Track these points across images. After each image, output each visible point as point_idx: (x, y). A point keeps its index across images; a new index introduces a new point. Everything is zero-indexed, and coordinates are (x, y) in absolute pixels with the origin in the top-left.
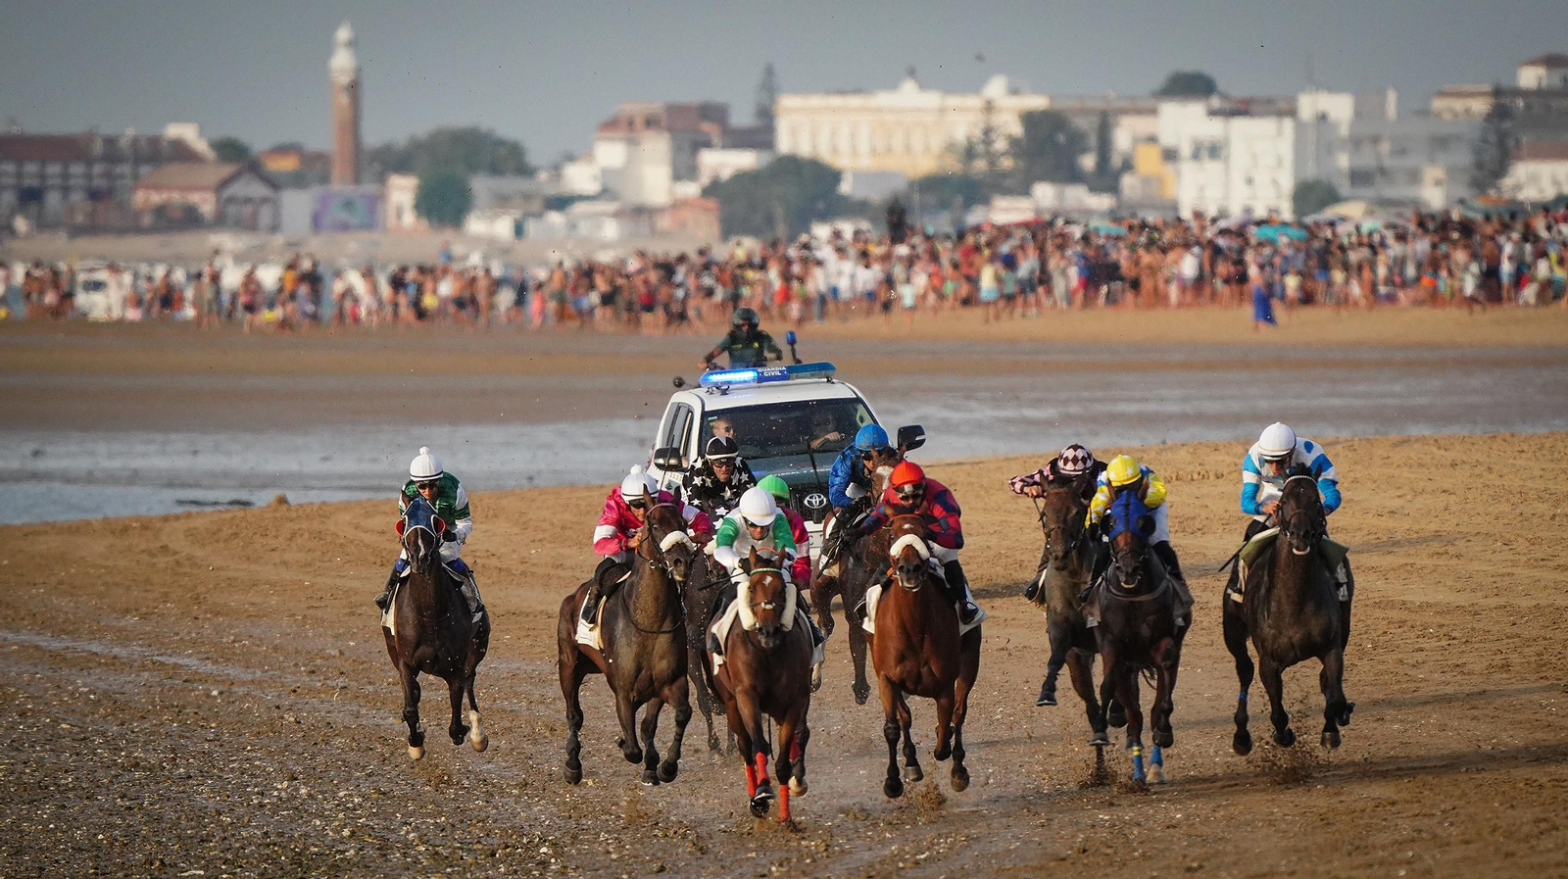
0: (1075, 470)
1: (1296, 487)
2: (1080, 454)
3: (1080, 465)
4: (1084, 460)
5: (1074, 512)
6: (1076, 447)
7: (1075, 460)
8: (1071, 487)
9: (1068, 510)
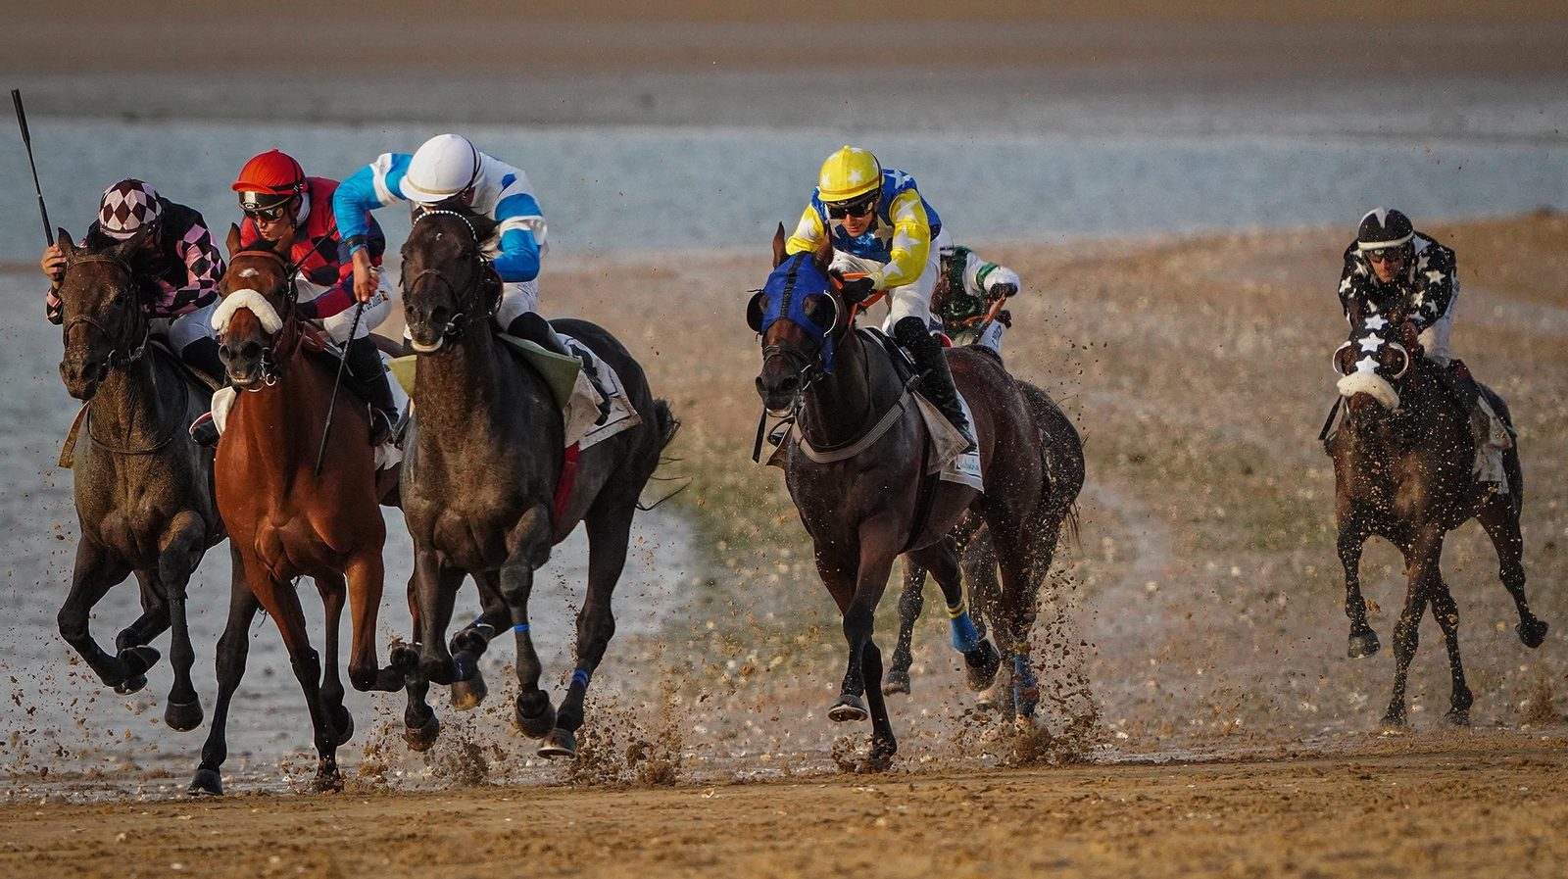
0: (123, 231)
1: (428, 230)
2: (133, 199)
3: (132, 222)
4: (140, 211)
5: (112, 296)
6: (126, 187)
7: (123, 212)
8: (112, 253)
9: (102, 294)
